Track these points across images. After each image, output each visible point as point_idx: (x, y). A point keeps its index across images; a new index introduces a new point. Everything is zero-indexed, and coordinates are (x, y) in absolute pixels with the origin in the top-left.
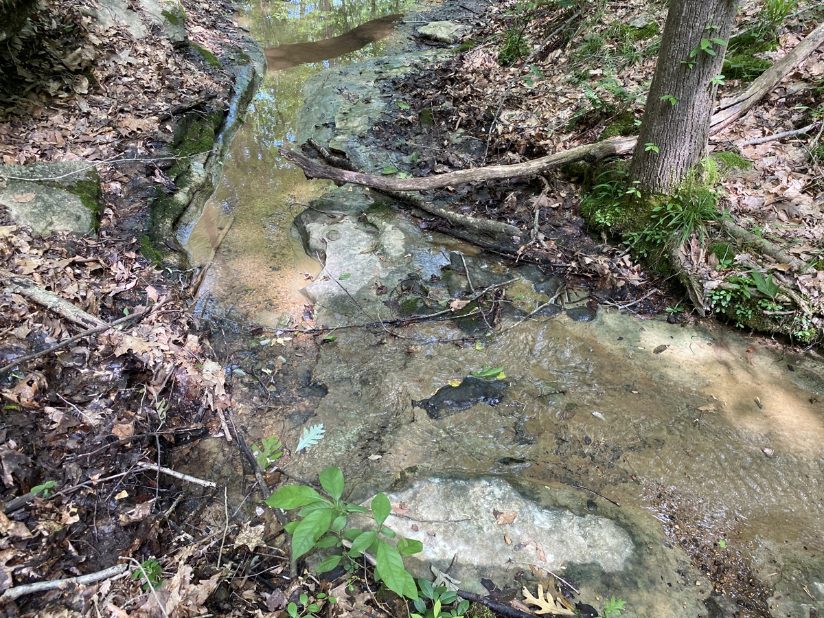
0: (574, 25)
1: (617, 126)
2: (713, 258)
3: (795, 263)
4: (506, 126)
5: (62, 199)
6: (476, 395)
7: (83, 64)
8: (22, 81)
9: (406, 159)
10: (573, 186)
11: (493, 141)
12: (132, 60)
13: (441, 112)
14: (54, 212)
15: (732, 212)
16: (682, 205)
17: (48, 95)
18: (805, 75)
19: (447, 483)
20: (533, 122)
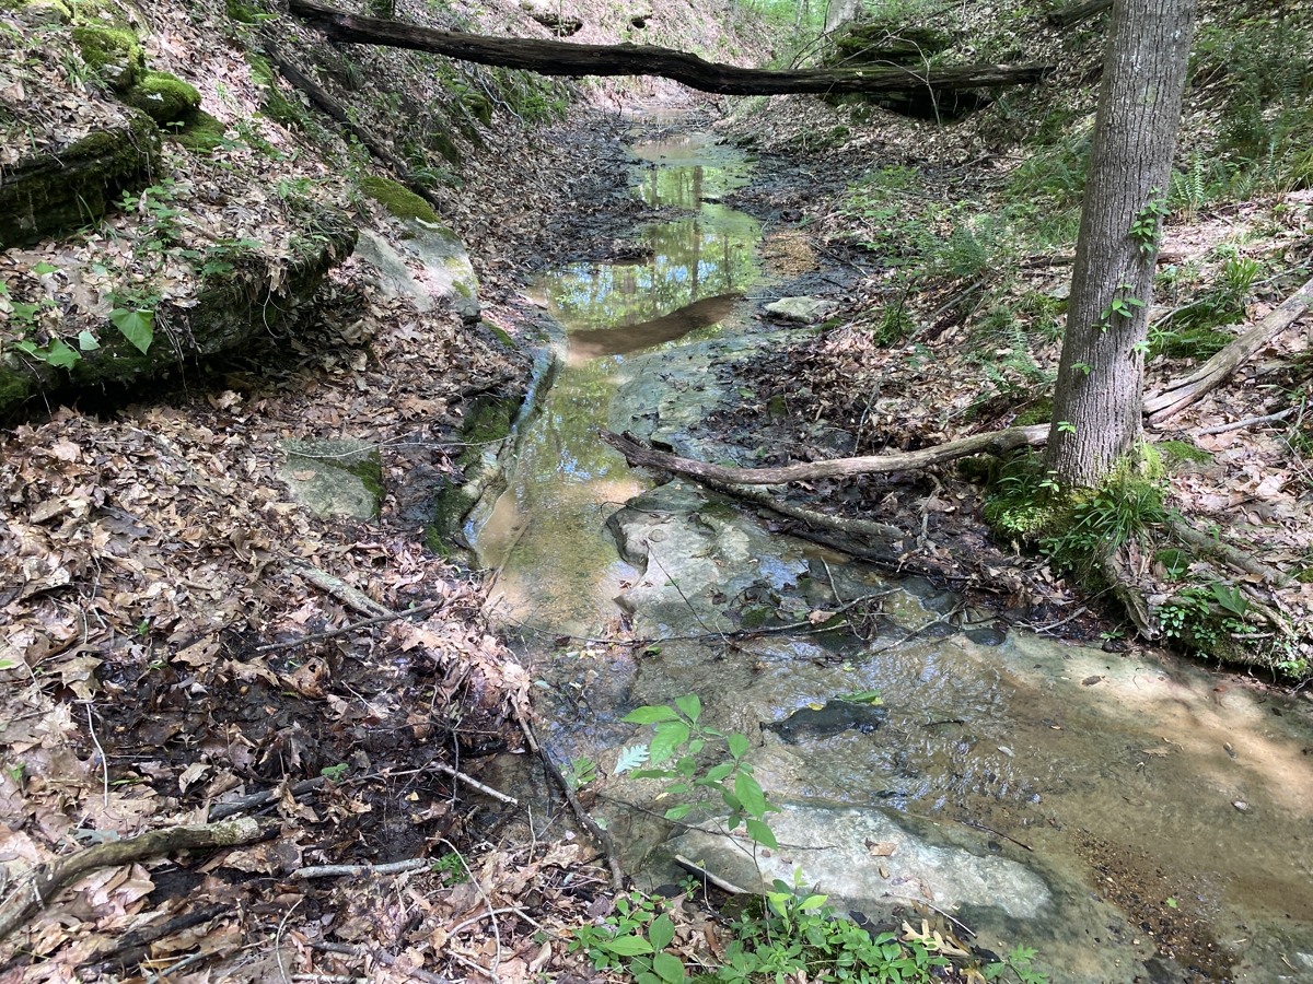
0: (976, 296)
1: (1031, 415)
2: (1159, 568)
3: (1270, 574)
4: (882, 416)
5: (343, 480)
6: (846, 721)
7: (363, 338)
8: (295, 354)
9: (751, 454)
10: (974, 488)
11: (865, 434)
12: (416, 335)
13: (796, 400)
14: (334, 494)
15: (1185, 514)
16: (1114, 501)
17: (323, 370)
18: (1281, 352)
19: (806, 811)
20: (920, 412)
